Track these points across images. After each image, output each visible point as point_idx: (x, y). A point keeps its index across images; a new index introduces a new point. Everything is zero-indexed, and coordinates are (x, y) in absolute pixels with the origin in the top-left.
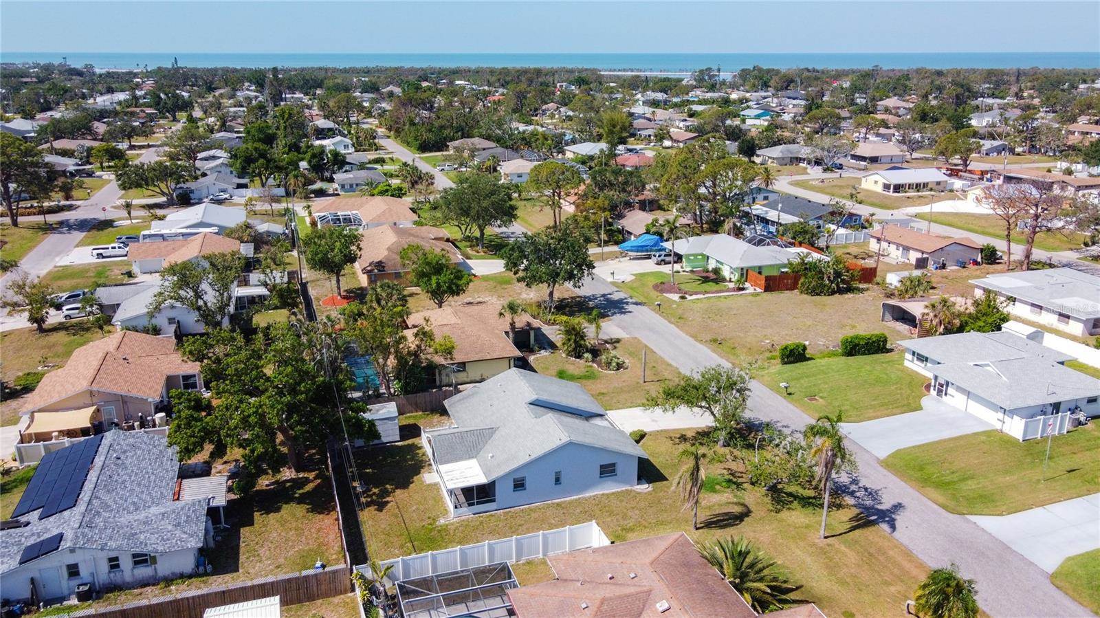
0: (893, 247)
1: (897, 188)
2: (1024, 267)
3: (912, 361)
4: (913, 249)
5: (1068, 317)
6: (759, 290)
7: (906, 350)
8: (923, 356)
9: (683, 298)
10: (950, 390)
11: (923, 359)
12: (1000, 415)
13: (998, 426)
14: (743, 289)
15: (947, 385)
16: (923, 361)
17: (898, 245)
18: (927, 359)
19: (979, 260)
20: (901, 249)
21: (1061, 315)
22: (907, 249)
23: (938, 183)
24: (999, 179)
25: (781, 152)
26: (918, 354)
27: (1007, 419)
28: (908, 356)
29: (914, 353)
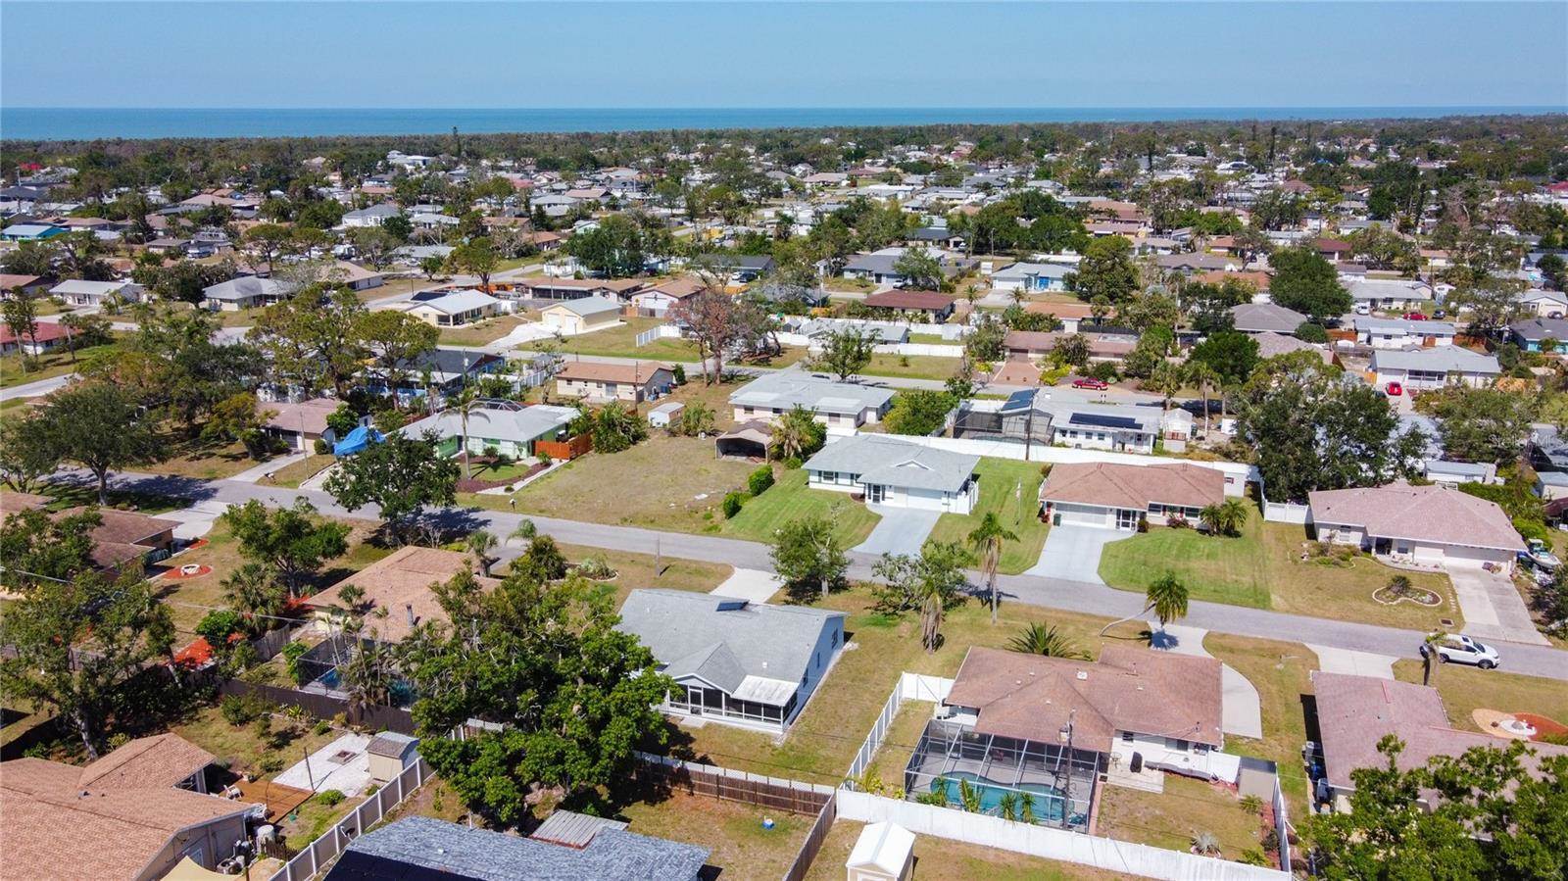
0: (592, 386)
1: (458, 319)
2: (718, 382)
3: (820, 482)
4: (622, 383)
5: (838, 415)
6: (564, 461)
7: (810, 472)
8: (832, 473)
9: (509, 490)
10: (887, 494)
11: (829, 476)
12: (944, 500)
13: (944, 509)
14: (547, 465)
15: (884, 489)
16: (832, 479)
17: (599, 383)
18: (837, 474)
19: (675, 382)
20: (604, 385)
21: (831, 415)
22: (612, 385)
23: (489, 307)
24: (527, 292)
25: (237, 290)
26: (826, 473)
27: (952, 501)
28: (814, 478)
29: (820, 473)
